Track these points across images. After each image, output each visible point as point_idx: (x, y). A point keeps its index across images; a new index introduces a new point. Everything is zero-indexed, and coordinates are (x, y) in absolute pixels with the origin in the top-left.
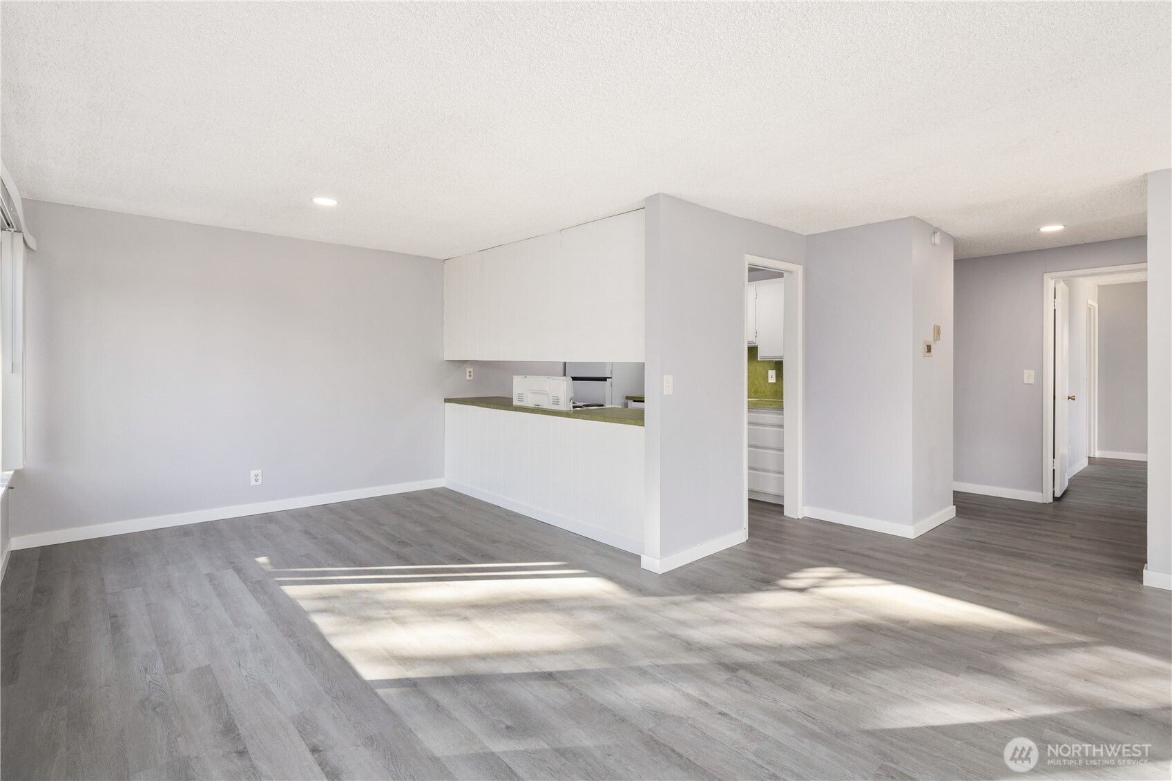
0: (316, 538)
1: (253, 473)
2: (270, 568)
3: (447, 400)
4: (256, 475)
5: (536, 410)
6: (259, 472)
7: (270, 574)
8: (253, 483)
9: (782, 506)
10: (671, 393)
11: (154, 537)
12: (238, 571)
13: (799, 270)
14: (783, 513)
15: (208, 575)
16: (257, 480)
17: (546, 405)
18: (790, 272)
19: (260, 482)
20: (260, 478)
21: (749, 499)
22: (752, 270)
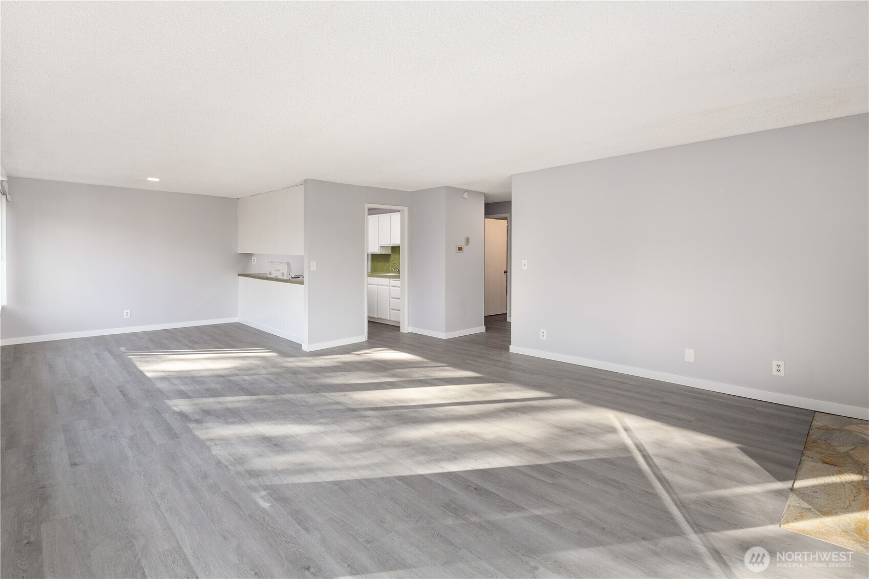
0: (153, 341)
1: (126, 311)
2: (126, 351)
3: (239, 275)
4: (127, 313)
5: (276, 279)
6: (129, 311)
7: (125, 353)
8: (125, 317)
9: (399, 327)
10: (315, 269)
11: (72, 341)
12: (110, 352)
13: (406, 209)
14: (400, 330)
15: (96, 354)
16: (127, 316)
17: (280, 277)
18: (402, 210)
19: (129, 317)
20: (129, 314)
21: (368, 321)
22: (369, 210)
